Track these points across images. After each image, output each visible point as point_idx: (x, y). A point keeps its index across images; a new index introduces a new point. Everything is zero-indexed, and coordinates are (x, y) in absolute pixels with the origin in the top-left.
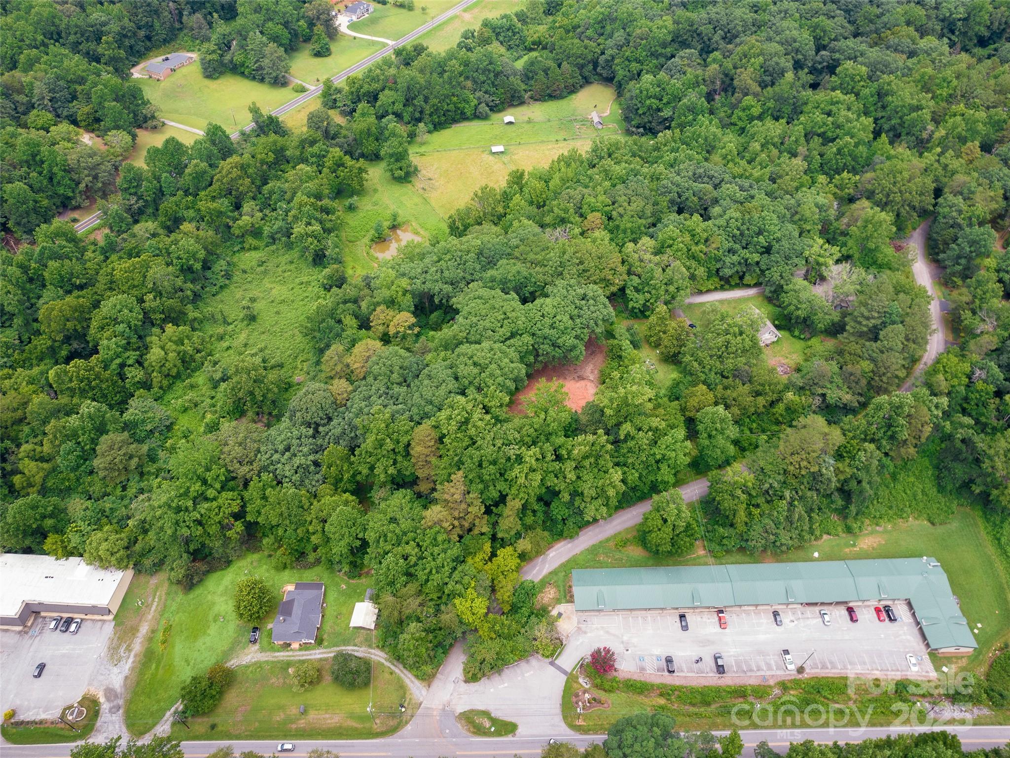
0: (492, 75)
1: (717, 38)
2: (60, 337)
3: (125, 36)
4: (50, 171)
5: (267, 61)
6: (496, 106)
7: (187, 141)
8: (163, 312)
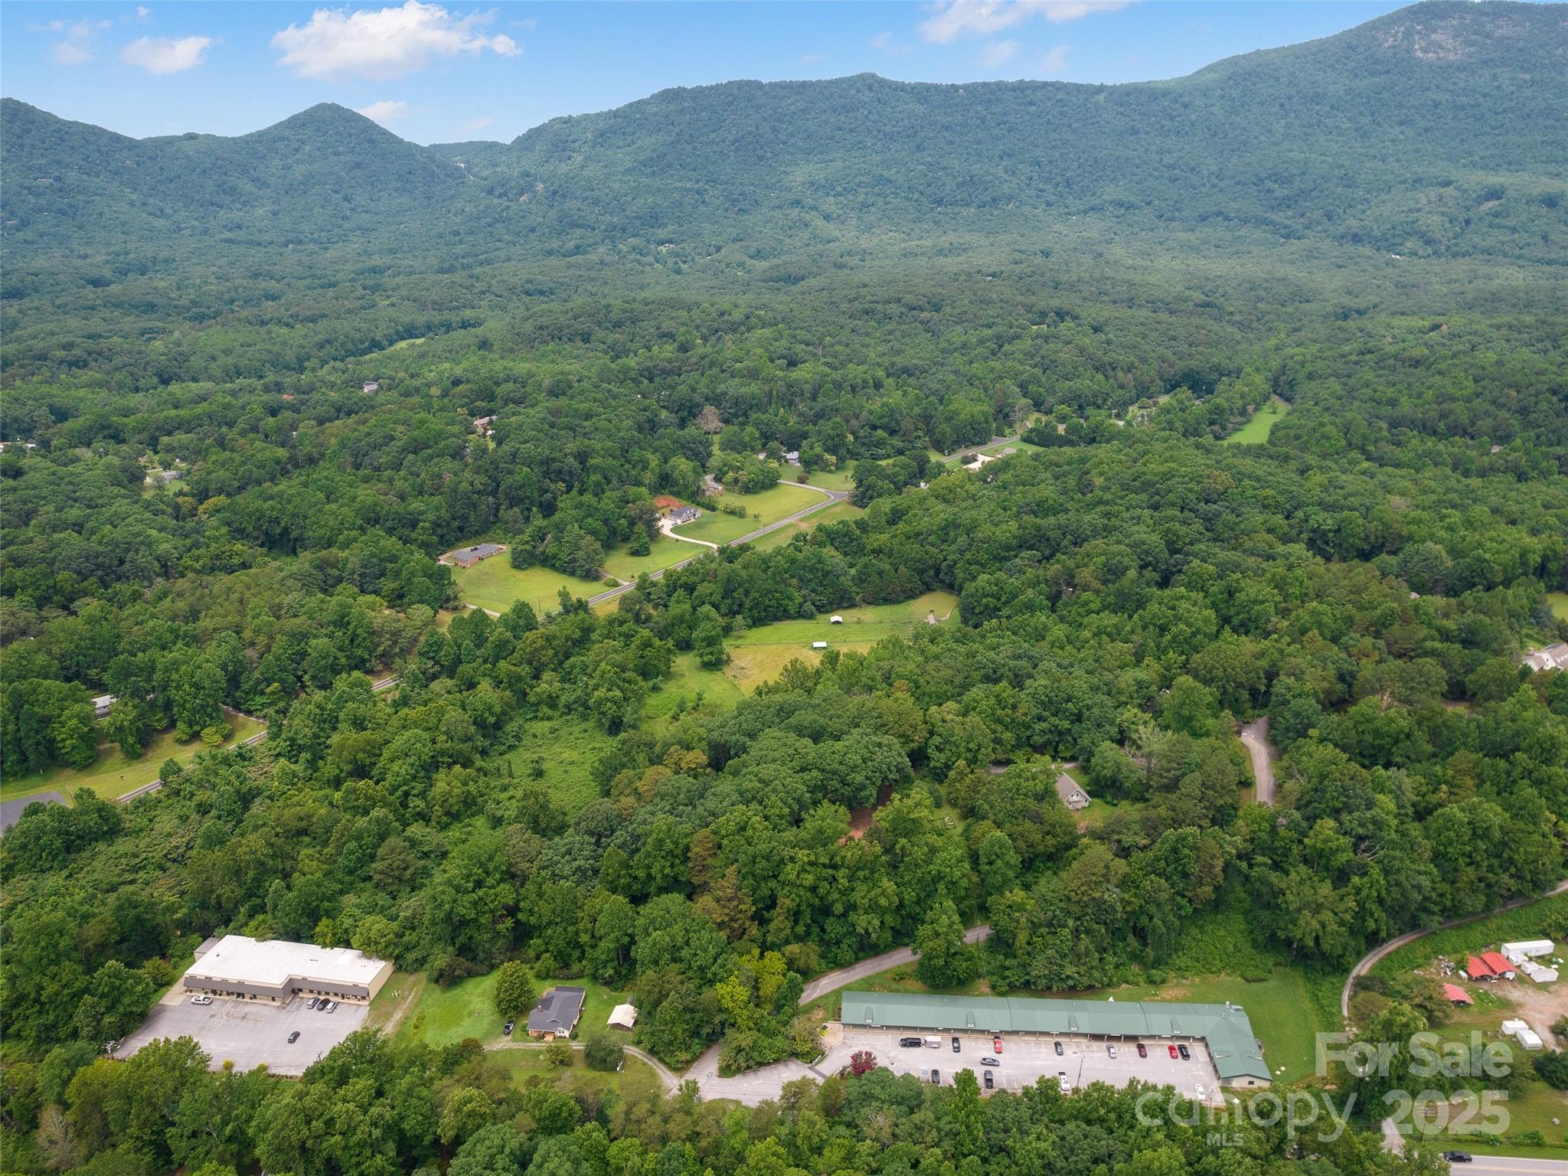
0: (820, 574)
1: (1065, 542)
2: (348, 768)
3: (439, 525)
4: (354, 633)
5: (581, 553)
6: (824, 606)
7: (494, 615)
8: (451, 757)
